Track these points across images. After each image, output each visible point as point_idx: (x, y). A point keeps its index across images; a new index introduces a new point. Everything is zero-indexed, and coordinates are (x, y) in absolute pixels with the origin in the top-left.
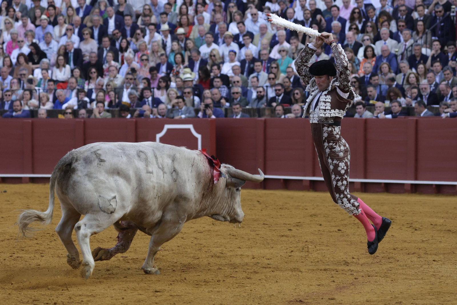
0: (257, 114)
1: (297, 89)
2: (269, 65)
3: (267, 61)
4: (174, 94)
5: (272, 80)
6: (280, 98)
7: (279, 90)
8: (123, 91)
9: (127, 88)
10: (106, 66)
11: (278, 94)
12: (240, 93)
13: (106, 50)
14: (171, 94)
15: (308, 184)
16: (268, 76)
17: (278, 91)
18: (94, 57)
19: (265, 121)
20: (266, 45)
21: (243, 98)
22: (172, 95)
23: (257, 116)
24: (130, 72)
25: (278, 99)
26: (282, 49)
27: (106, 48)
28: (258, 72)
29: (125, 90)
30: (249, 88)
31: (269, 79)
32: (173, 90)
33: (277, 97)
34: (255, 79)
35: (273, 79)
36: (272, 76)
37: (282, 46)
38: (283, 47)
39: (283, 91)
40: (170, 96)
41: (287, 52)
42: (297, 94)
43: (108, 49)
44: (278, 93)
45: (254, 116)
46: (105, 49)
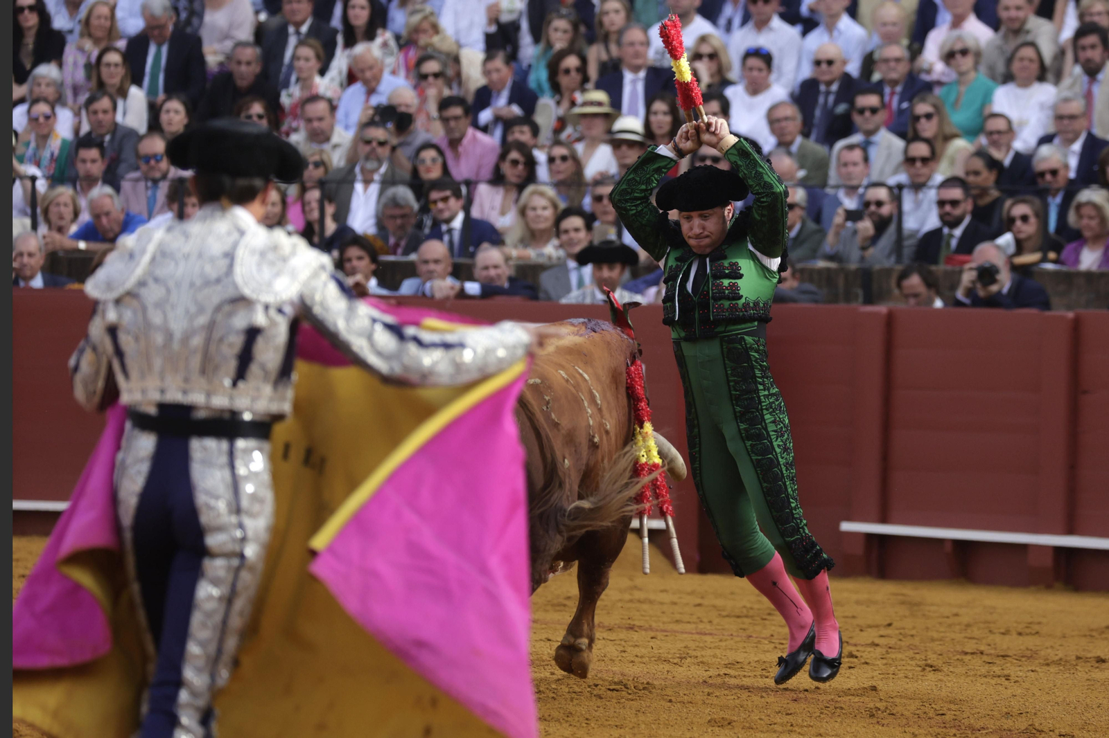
0: (860, 292)
1: (1024, 201)
2: (905, 105)
3: (899, 89)
4: (545, 208)
5: (918, 164)
6: (958, 232)
7: (954, 203)
8: (351, 190)
9: (367, 182)
10: (290, 96)
11: (948, 218)
12: (802, 208)
13: (298, 33)
14: (534, 209)
15: (1048, 561)
16: (906, 151)
17: (948, 208)
18: (248, 63)
19: (890, 319)
20: (894, 24)
21: (811, 225)
22: (540, 212)
23: (861, 299)
24: (377, 119)
25: (951, 236)
26: (958, 47)
27: (298, 25)
28: (870, 133)
29: (359, 187)
30: (829, 191)
31: (910, 161)
32: (542, 194)
33: (946, 230)
34: (857, 155)
35: (925, 160)
36: (921, 149)
37: (956, 33)
38: (960, 38)
39: (968, 206)
40: (530, 214)
41: (978, 55)
42: (1025, 218)
43: (304, 29)
44: (948, 214)
45: (848, 298)
46: (291, 29)
